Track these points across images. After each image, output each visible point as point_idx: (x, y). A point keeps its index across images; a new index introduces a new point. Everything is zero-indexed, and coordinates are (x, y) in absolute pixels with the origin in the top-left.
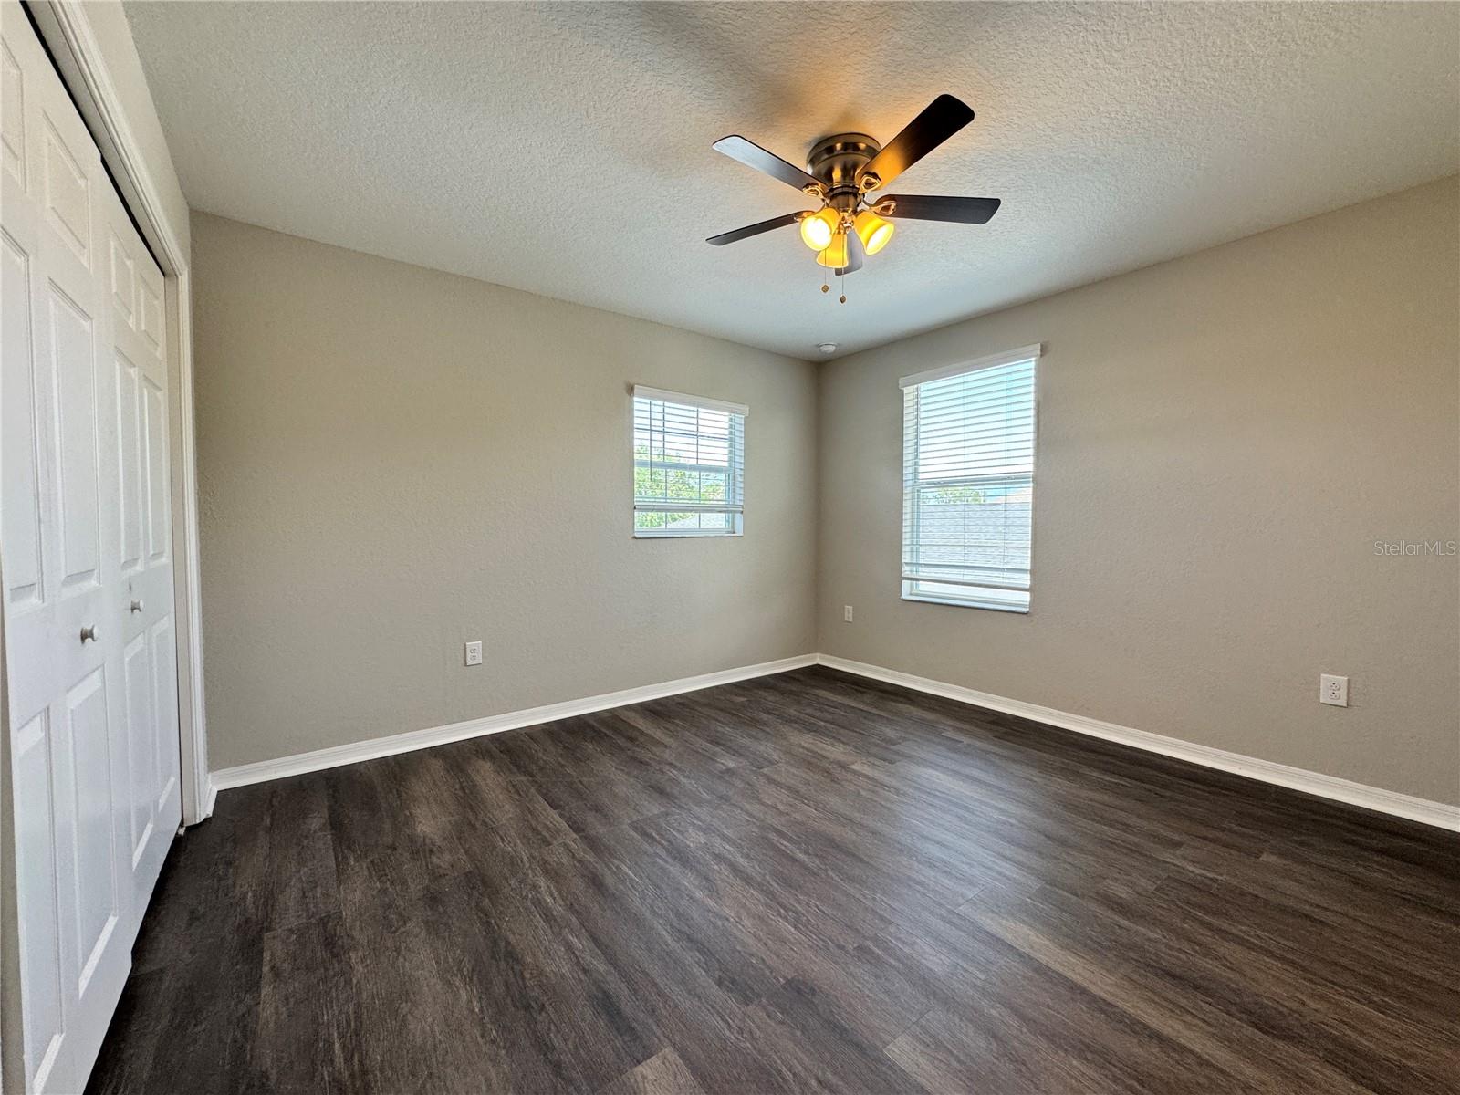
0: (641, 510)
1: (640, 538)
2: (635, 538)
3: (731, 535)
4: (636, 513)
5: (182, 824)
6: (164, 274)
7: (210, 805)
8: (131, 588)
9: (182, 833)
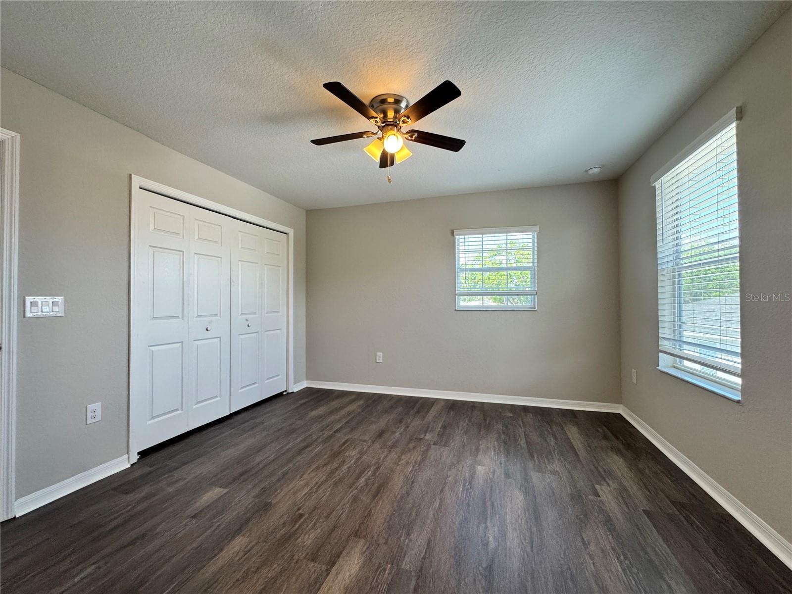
0: (459, 295)
1: (459, 311)
2: (456, 310)
3: (532, 311)
4: (457, 297)
5: (286, 391)
6: (286, 234)
7: (295, 388)
8: (247, 320)
9: (285, 393)
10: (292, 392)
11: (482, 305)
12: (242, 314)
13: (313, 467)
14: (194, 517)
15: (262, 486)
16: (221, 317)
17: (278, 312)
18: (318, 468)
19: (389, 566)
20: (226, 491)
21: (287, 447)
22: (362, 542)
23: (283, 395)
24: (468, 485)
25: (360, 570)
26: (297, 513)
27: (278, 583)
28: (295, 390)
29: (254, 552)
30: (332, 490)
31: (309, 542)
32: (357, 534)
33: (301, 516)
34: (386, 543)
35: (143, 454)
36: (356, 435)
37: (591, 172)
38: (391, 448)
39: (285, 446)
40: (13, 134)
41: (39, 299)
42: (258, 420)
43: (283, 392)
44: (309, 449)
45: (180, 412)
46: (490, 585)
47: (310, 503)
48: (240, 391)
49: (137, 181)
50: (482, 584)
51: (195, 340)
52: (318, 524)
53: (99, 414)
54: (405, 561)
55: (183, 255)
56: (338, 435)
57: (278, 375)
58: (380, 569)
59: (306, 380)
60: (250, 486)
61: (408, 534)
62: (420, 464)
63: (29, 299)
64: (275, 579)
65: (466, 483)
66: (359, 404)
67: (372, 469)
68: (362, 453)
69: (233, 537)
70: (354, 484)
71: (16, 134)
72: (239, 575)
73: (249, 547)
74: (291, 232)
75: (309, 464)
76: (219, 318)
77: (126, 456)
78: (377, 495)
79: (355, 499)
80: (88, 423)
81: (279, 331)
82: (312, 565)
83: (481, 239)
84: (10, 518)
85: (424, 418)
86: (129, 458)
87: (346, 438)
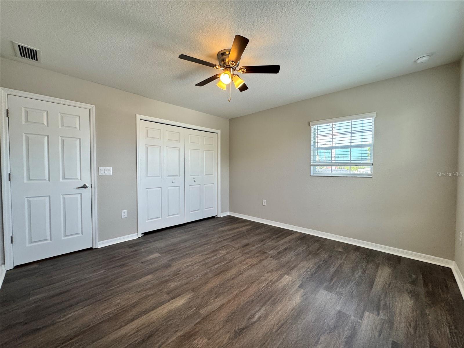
1: (313, 176)
2: (310, 176)
4: (311, 167)
5: (217, 216)
6: (216, 133)
7: (222, 215)
8: (194, 178)
9: (216, 217)
10: (220, 217)
11: (330, 172)
12: (191, 175)
13: (200, 254)
14: (142, 263)
15: (174, 257)
16: (180, 176)
17: (212, 175)
18: (202, 255)
19: (195, 308)
20: (160, 255)
21: (197, 243)
22: (193, 293)
23: (215, 218)
24: (271, 284)
25: (182, 305)
26: (178, 272)
27: (149, 297)
28: (222, 216)
29: (150, 283)
30: (200, 267)
31: (172, 286)
32: (193, 290)
33: (179, 274)
34: (202, 298)
35: (145, 234)
36: (232, 244)
37: (419, 61)
38: (244, 254)
39: (197, 242)
40: (92, 106)
41: (103, 168)
42: (195, 228)
43: (215, 216)
44: (205, 245)
45: (160, 219)
46: (234, 338)
47: (186, 270)
48: (191, 213)
49: (139, 117)
50: (230, 335)
51: (167, 187)
52: (182, 280)
53: (126, 214)
54: (204, 309)
55: (161, 147)
56: (225, 242)
57: (213, 207)
58: (190, 308)
59: (229, 211)
60: (169, 256)
61: (216, 298)
62: (253, 266)
63: (100, 168)
64: (149, 296)
65: (270, 283)
66: (248, 228)
67: (226, 262)
68: (228, 253)
69: (148, 275)
70: (211, 267)
71: (94, 106)
72: (139, 290)
73: (150, 280)
74: (219, 132)
75: (200, 253)
76: (179, 177)
77: (137, 234)
78: (217, 275)
79: (206, 274)
80: (122, 218)
81: (212, 185)
82: (166, 296)
83: (331, 126)
84: (96, 248)
85: (278, 241)
86: (138, 234)
87: (227, 244)
